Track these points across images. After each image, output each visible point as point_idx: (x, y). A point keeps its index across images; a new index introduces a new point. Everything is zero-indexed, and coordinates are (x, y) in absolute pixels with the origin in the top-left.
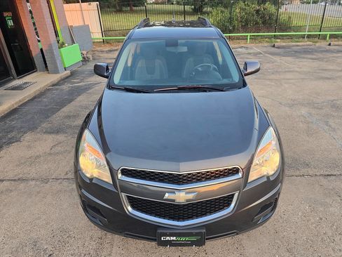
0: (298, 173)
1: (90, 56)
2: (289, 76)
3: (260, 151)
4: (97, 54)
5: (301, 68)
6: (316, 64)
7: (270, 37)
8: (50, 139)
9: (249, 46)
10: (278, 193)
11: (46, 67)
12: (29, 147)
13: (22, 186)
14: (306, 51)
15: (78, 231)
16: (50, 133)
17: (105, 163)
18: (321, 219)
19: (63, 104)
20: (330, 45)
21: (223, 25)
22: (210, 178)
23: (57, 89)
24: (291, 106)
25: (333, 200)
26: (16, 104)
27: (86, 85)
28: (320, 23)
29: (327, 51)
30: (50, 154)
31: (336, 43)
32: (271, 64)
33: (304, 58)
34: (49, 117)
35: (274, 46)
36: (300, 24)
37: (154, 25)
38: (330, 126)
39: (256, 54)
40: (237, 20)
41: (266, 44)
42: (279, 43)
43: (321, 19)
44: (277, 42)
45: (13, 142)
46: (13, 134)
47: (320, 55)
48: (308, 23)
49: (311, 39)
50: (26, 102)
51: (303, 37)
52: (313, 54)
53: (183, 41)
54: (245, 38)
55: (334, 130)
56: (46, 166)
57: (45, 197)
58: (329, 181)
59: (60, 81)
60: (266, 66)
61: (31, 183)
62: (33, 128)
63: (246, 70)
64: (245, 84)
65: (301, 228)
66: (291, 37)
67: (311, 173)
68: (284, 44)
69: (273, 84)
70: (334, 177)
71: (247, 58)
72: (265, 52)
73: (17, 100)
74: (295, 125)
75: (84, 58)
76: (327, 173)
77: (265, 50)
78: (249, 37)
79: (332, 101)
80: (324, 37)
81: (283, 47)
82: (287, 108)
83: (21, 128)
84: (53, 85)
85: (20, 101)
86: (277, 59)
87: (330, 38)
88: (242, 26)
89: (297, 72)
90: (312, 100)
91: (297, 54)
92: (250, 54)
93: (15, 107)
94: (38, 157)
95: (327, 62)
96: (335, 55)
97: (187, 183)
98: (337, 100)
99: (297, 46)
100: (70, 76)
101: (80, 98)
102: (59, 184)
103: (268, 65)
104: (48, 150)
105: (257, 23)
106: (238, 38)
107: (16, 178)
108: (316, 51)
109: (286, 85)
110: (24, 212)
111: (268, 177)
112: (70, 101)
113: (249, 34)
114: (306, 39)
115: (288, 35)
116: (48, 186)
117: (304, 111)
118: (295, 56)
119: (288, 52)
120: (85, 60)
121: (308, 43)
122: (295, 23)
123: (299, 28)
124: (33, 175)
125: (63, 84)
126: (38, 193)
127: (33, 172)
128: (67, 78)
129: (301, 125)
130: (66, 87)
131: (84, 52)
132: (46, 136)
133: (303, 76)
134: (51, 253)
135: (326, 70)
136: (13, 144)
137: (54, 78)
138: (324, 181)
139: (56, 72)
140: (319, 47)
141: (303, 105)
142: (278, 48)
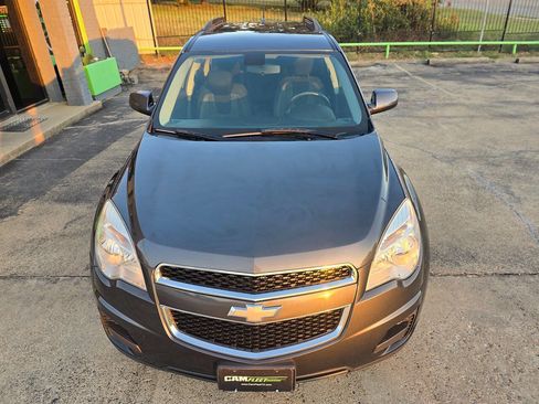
0: (457, 270)
1: (134, 77)
2: (449, 112)
3: (388, 239)
4: (146, 73)
5: (469, 99)
6: (494, 93)
7: (421, 49)
8: (65, 211)
9: (388, 61)
10: (417, 307)
11: (64, 94)
12: (30, 224)
13: (16, 287)
14: (480, 72)
15: (100, 362)
16: (65, 201)
17: (135, 256)
18: (491, 346)
19: (87, 154)
20: (517, 62)
21: (348, 28)
22: (304, 283)
23: (79, 131)
24: (451, 161)
25: (513, 315)
26: (13, 153)
27: (125, 124)
28: (502, 27)
29: (512, 72)
30: (63, 236)
31: (528, 59)
32: (422, 93)
33: (475, 83)
34: (63, 175)
35: (428, 63)
36: (471, 27)
37: (238, 29)
38: (512, 194)
39: (398, 76)
40: (370, 20)
41: (415, 60)
42: (436, 58)
43: (504, 21)
44: (433, 56)
45: (6, 216)
46: (6, 203)
47: (501, 79)
48: (483, 26)
49: (487, 53)
50: (30, 151)
51: (475, 48)
52: (489, 77)
53: (274, 56)
54: (382, 50)
55: (519, 200)
56: (55, 256)
57: (51, 306)
58: (506, 284)
59: (86, 116)
60: (415, 95)
61: (30, 281)
62: (37, 194)
63: (375, 103)
64: (370, 128)
65: (457, 361)
66: (455, 49)
67: (478, 271)
68: (444, 60)
69: (424, 124)
70: (514, 278)
71: (385, 83)
72: (414, 73)
73: (15, 148)
74: (456, 192)
75: (124, 80)
76: (504, 271)
77: (413, 69)
78: (388, 48)
79: (517, 154)
80: (509, 50)
81: (443, 65)
82: (444, 164)
83: (20, 192)
84: (74, 124)
85: (20, 150)
86: (432, 83)
87: (518, 50)
88: (378, 30)
89: (464, 105)
90: (486, 152)
91: (465, 75)
92: (388, 75)
93: (12, 158)
94: (45, 239)
95: (510, 89)
96: (525, 78)
97: (266, 291)
98: (526, 152)
99: (466, 63)
100: (101, 109)
101: (115, 145)
102: (75, 284)
103: (417, 94)
104: (59, 230)
105: (402, 26)
106: (371, 50)
107: (7, 274)
108: (495, 72)
109: (445, 127)
110: (17, 329)
111: (400, 282)
112: (99, 150)
113: (388, 44)
114: (479, 52)
115: (451, 46)
116: (56, 287)
117: (471, 168)
118: (461, 80)
119: (450, 73)
120: (126, 83)
121: (483, 59)
122: (462, 26)
123: (468, 35)
124: (34, 269)
125: (89, 122)
126: (42, 298)
127: (34, 264)
128: (97, 112)
129: (466, 192)
130: (94, 127)
131: (125, 71)
132: (58, 207)
133: (472, 113)
134: (57, 396)
135: (509, 102)
136: (5, 219)
137: (76, 112)
138: (498, 283)
139: (79, 102)
140: (501, 66)
141: (470, 159)
142: (435, 66)
